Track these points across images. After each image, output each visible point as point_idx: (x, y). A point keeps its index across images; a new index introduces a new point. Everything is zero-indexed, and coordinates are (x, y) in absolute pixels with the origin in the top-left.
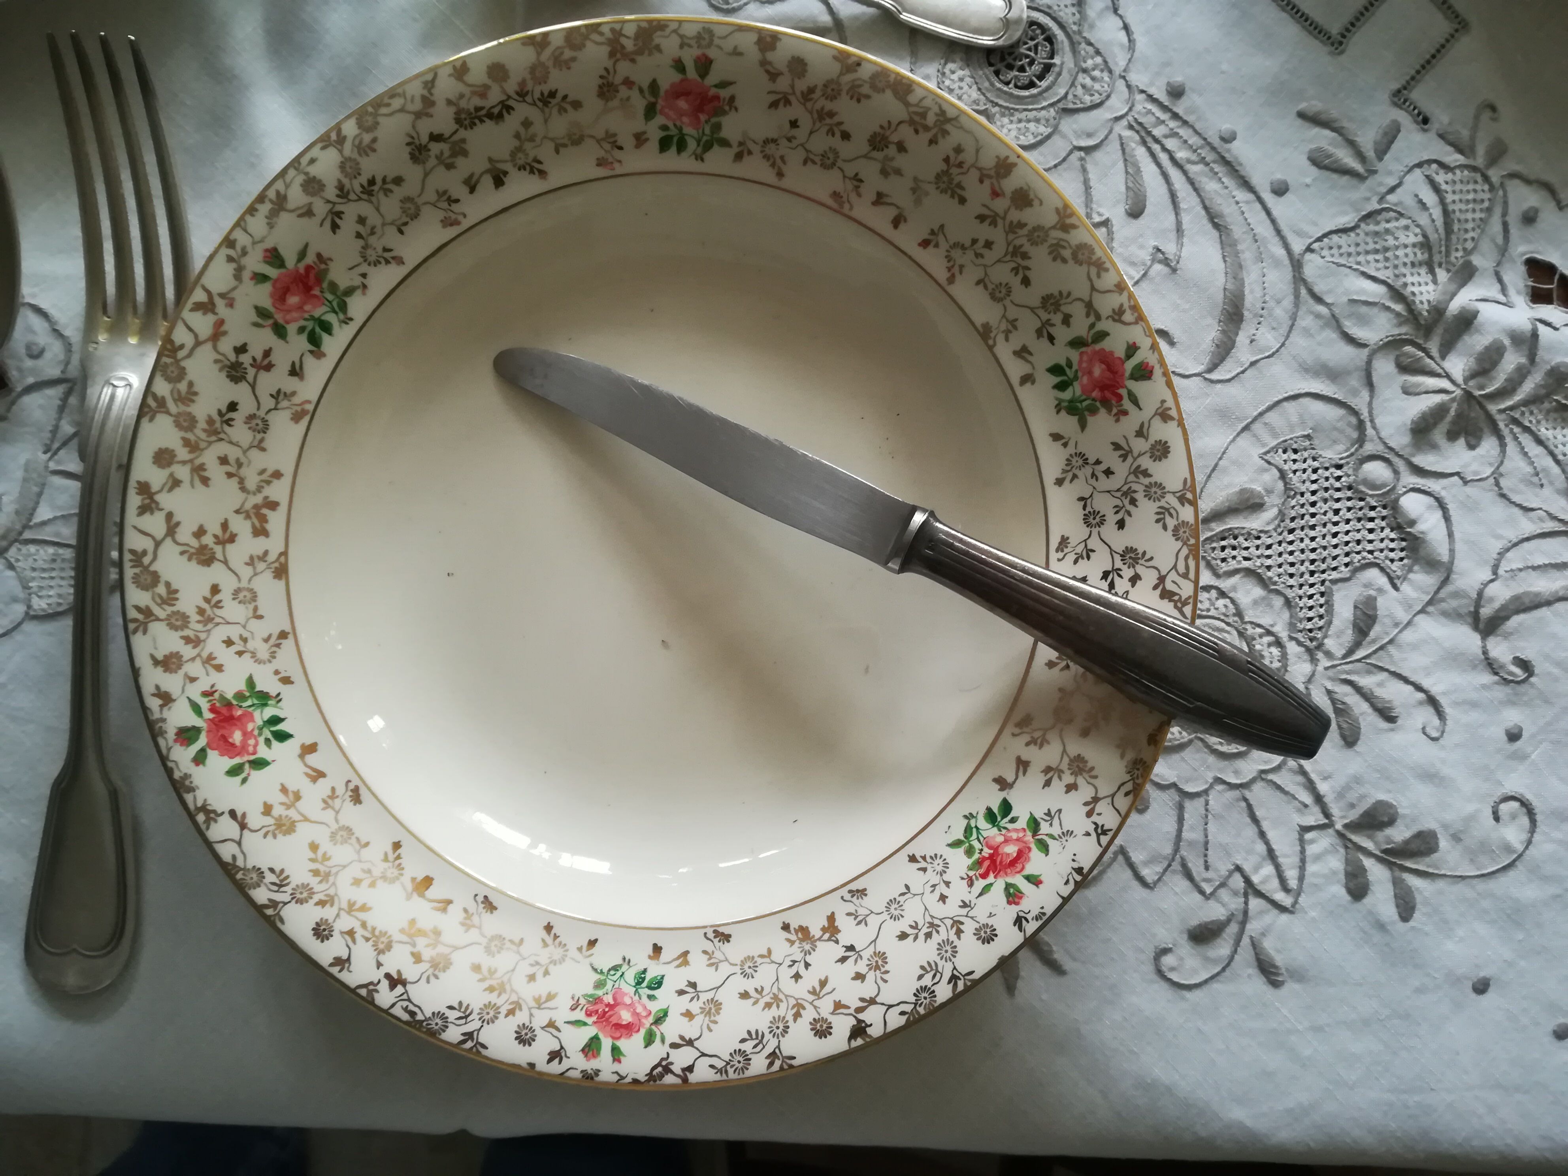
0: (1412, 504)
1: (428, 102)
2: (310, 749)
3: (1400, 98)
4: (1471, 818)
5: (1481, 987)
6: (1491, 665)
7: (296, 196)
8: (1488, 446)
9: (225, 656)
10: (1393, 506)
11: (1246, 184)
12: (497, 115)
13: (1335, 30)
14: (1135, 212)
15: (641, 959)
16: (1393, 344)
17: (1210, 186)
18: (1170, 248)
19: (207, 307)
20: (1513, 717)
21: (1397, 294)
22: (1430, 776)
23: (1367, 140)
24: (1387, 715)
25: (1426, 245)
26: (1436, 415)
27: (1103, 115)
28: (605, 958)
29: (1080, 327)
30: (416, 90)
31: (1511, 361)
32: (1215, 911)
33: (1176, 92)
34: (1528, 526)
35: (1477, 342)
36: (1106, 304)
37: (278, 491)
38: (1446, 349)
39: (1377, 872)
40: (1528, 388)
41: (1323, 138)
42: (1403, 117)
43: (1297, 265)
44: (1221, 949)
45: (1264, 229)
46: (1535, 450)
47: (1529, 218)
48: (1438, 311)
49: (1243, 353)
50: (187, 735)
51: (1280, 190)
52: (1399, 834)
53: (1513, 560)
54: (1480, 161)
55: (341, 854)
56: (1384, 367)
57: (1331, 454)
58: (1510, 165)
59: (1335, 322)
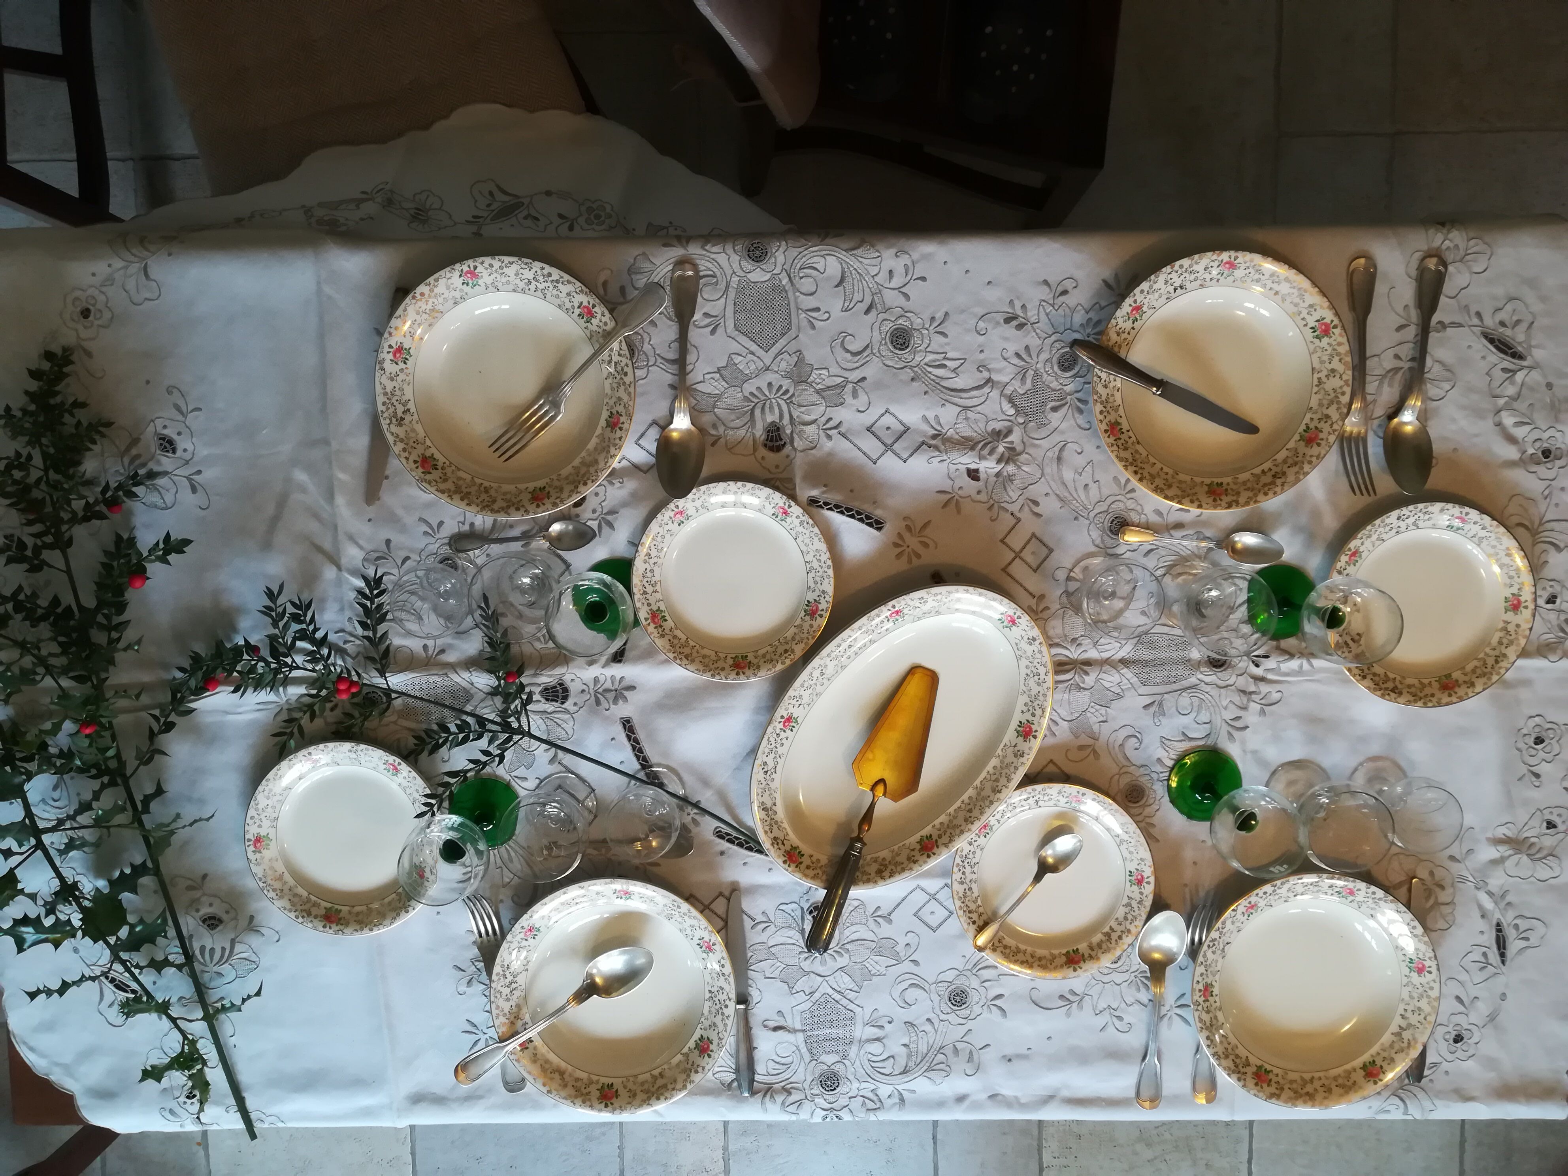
0: (1012, 411)
1: (1283, 485)
2: (1306, 325)
3: (1019, 520)
4: (994, 328)
5: (989, 283)
6: (989, 370)
7: (1314, 459)
8: (989, 429)
9: (1327, 347)
10: (1017, 411)
11: (1057, 495)
12: (1265, 485)
13: (1034, 539)
14: (1086, 485)
15: (1222, 279)
16: (1020, 454)
17: (1067, 494)
18: (1077, 476)
19: (1334, 431)
20: (982, 356)
21: (1019, 467)
22: (1006, 339)
23: (1026, 509)
24: (1018, 355)
25: (1012, 481)
26: (1006, 436)
27: (1096, 511)
28: (1231, 278)
29: (1120, 443)
30: (1285, 488)
31: (985, 452)
32: (1062, 299)
33: (1076, 518)
34: (978, 408)
35: (996, 456)
36: (1115, 448)
37: (1315, 389)
38: (1003, 454)
39: (1019, 312)
40: (980, 446)
41: (1036, 509)
42: (1018, 515)
43: (1043, 474)
44: (1060, 289)
45: (1052, 483)
46: (977, 429)
47: (979, 492)
48: (1007, 463)
49: (1057, 449)
50: (1335, 327)
51: (1047, 494)
52: (1015, 323)
53: (982, 399)
54: (996, 505)
55: (1297, 300)
56: (1019, 448)
57: (1032, 424)
58: (988, 505)
59: (1034, 459)
